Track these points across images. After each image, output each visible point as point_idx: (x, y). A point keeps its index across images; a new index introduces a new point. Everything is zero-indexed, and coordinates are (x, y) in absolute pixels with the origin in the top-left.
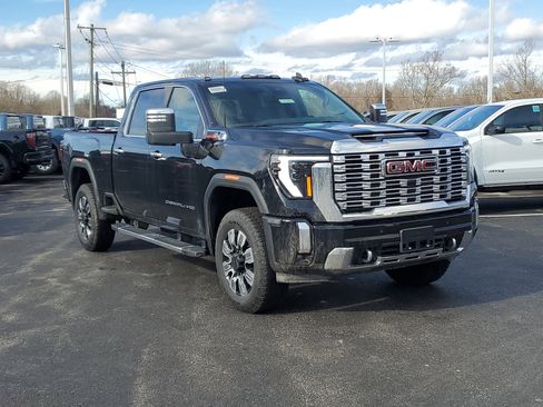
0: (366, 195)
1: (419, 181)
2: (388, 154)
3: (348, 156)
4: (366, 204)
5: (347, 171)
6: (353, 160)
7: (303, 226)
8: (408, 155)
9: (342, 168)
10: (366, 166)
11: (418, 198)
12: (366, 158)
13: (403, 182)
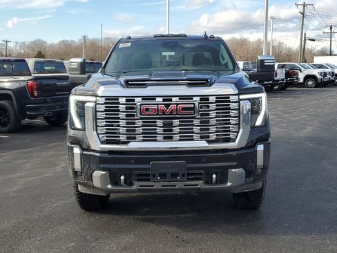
0: (123, 130)
1: (176, 122)
2: (144, 98)
3: (108, 98)
4: (123, 138)
5: (105, 111)
6: (112, 102)
7: (77, 150)
8: (164, 100)
9: (102, 108)
10: (122, 108)
11: (177, 137)
12: (122, 100)
13: (160, 123)
